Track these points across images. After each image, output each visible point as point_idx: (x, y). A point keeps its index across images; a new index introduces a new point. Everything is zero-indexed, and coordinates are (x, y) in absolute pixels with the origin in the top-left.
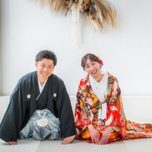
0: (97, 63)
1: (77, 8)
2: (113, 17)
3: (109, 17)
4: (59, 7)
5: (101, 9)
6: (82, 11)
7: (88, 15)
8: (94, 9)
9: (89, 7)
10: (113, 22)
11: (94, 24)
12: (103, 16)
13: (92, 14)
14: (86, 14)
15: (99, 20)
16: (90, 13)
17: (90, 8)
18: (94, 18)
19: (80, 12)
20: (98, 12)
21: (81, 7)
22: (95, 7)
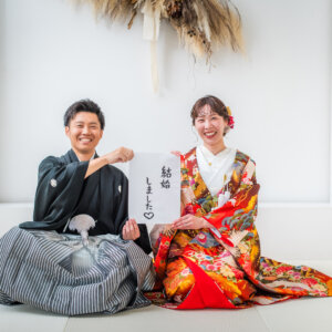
0: (221, 118)
1: (154, 9)
2: (234, 30)
3: (225, 31)
4: (116, 7)
5: (208, 11)
6: (166, 16)
7: (179, 26)
8: (193, 12)
9: (181, 8)
10: (233, 41)
11: (193, 46)
12: (212, 26)
13: (187, 22)
14: (174, 23)
15: (203, 35)
16: (183, 20)
17: (184, 10)
18: (192, 33)
19: (162, 18)
20: (202, 18)
21: (164, 7)
22: (195, 6)
